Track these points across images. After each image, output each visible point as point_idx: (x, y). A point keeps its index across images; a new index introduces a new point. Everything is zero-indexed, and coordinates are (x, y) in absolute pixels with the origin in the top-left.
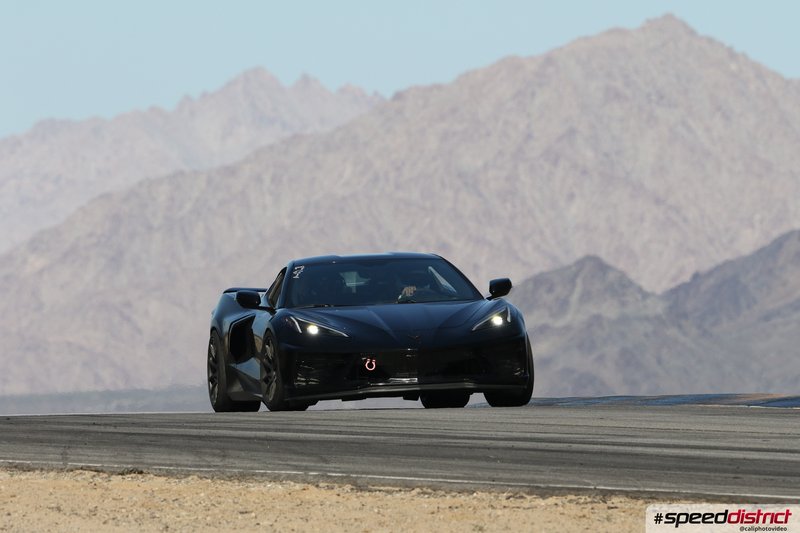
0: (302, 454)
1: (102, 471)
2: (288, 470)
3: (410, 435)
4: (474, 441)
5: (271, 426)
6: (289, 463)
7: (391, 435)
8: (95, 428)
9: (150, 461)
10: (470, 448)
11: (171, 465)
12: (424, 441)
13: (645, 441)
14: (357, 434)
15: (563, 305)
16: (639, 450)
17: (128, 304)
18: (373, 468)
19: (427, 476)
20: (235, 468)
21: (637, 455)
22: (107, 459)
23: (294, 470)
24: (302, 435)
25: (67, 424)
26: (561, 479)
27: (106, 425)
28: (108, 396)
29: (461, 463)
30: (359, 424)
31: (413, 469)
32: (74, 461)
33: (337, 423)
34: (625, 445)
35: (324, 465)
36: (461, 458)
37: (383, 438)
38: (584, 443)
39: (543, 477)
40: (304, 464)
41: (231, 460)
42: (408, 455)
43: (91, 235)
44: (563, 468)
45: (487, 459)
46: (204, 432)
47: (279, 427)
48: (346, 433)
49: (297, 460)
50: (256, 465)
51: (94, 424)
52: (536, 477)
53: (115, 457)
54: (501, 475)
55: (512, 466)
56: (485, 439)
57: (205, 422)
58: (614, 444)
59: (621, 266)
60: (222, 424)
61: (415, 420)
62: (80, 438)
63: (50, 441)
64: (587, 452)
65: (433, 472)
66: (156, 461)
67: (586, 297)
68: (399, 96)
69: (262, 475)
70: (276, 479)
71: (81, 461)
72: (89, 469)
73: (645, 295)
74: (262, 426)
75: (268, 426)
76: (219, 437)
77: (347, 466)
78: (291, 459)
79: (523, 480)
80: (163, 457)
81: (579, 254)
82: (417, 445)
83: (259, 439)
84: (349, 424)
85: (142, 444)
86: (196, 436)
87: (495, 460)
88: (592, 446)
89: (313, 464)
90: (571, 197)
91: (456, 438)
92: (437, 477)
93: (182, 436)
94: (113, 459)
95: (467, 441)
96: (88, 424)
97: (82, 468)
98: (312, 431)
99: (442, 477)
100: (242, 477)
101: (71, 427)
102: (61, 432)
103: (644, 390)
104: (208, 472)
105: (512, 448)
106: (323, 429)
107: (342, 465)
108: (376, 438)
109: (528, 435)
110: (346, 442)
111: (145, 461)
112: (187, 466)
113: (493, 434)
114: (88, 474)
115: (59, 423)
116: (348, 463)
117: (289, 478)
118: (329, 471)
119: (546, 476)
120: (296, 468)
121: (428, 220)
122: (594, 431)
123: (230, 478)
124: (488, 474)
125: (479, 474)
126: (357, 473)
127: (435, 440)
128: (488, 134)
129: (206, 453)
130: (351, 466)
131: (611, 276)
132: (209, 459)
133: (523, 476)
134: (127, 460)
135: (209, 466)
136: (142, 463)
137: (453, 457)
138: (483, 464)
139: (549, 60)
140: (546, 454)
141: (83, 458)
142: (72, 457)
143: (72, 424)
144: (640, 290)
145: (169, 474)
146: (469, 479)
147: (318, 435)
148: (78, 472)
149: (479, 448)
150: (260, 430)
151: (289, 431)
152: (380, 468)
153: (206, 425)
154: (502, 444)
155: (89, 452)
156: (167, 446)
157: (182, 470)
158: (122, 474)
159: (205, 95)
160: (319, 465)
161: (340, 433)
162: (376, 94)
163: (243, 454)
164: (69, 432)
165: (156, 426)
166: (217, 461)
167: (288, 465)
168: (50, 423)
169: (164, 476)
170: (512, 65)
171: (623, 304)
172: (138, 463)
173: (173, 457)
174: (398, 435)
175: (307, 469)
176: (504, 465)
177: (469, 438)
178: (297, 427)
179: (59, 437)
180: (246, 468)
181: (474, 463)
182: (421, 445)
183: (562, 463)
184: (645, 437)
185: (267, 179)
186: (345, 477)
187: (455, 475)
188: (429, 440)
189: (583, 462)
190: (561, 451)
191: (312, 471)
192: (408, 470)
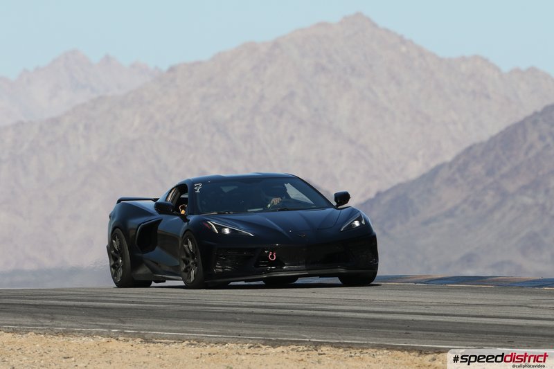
0: (107, 317)
2: (98, 328)
3: (181, 304)
4: (226, 308)
5: (85, 298)
6: (97, 323)
7: (169, 304)
10: (223, 313)
11: (16, 325)
12: (191, 308)
13: (344, 308)
14: (144, 303)
16: (340, 314)
18: (156, 327)
19: (193, 333)
20: (60, 327)
21: (338, 317)
23: (101, 328)
24: (107, 304)
26: (286, 334)
29: (216, 323)
30: (146, 297)
31: (184, 328)
33: (130, 296)
34: (330, 310)
35: (122, 325)
36: (217, 320)
37: (162, 306)
38: (302, 309)
39: (274, 333)
40: (109, 324)
41: (57, 322)
42: (180, 318)
44: (287, 327)
45: (235, 320)
46: (38, 302)
47: (90, 299)
48: (137, 303)
49: (104, 322)
50: (75, 325)
52: (269, 333)
54: (244, 332)
55: (252, 325)
56: (233, 306)
58: (323, 310)
60: (51, 297)
64: (304, 316)
65: (197, 330)
66: (5, 322)
68: (172, 69)
69: (79, 332)
70: (88, 334)
74: (79, 298)
75: (82, 298)
76: (48, 305)
77: (137, 325)
78: (99, 321)
79: (260, 335)
80: (11, 319)
82: (185, 311)
83: (77, 307)
84: (139, 296)
86: (33, 305)
87: (240, 321)
88: (307, 311)
89: (114, 324)
90: (292, 139)
91: (214, 306)
92: (200, 333)
93: (24, 304)
95: (221, 308)
98: (113, 302)
99: (204, 333)
100: (65, 333)
104: (42, 330)
105: (252, 313)
106: (121, 300)
107: (134, 325)
108: (158, 306)
109: (263, 304)
110: (137, 309)
112: (26, 325)
113: (239, 303)
116: (138, 323)
117: (98, 333)
118: (126, 329)
119: (275, 332)
120: (103, 327)
121: (192, 156)
122: (308, 301)
123: (57, 334)
124: (235, 331)
125: (229, 331)
126: (145, 330)
127: (198, 308)
128: (234, 96)
129: (40, 317)
130: (140, 326)
132: (42, 321)
133: (260, 332)
135: (42, 326)
137: (211, 319)
138: (232, 324)
139: (276, 44)
140: (276, 317)
145: (14, 331)
146: (223, 334)
147: (118, 304)
149: (229, 313)
150: (77, 300)
151: (97, 301)
152: (161, 327)
153: (41, 297)
154: (245, 310)
156: (13, 312)
157: (24, 329)
159: (37, 69)
160: (119, 325)
161: (133, 302)
162: (156, 68)
163: (66, 317)
165: (6, 298)
166: (48, 322)
167: (97, 325)
169: (11, 332)
170: (251, 48)
173: (17, 319)
174: (172, 304)
175: (110, 327)
176: (246, 325)
177: (223, 306)
178: (103, 299)
180: (68, 327)
181: (226, 323)
182: (189, 311)
183: (287, 323)
184: (343, 305)
185: (81, 127)
186: (137, 333)
187: (213, 331)
188: (194, 308)
189: (301, 322)
190: (286, 315)
191: (114, 329)
192: (180, 328)
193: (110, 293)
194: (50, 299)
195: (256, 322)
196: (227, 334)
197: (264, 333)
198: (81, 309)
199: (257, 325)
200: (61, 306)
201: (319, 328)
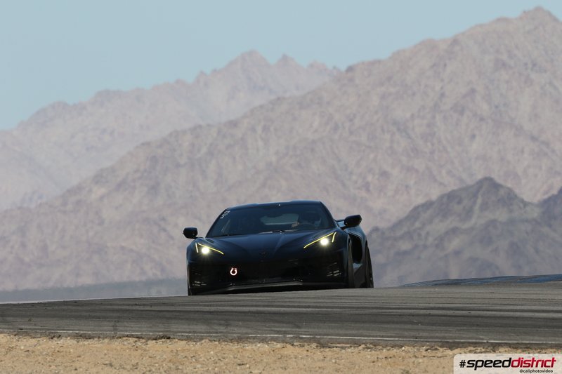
0: (283, 322)
1: (142, 338)
2: (272, 334)
3: (358, 308)
4: (403, 311)
5: (260, 303)
6: (273, 329)
7: (344, 307)
8: (137, 307)
9: (175, 330)
10: (400, 315)
11: (190, 332)
12: (367, 311)
13: (523, 308)
14: (320, 307)
15: (469, 213)
16: (518, 314)
17: (163, 219)
18: (331, 331)
19: (370, 336)
20: (235, 333)
21: (517, 318)
22: (145, 329)
23: (276, 334)
24: (282, 309)
25: (118, 305)
26: (464, 336)
27: (144, 305)
28: (149, 284)
29: (393, 326)
30: (323, 301)
31: (360, 332)
32: (122, 331)
33: (306, 300)
34: (508, 311)
35: (297, 330)
36: (393, 322)
37: (338, 310)
38: (479, 310)
39: (451, 335)
40: (284, 329)
41: (232, 328)
42: (356, 322)
43: (137, 171)
44: (465, 328)
45: (412, 323)
46: (213, 309)
47: (266, 304)
48: (313, 307)
49: (278, 327)
50: (250, 331)
51: (136, 305)
52: (446, 335)
53: (150, 327)
54: (421, 334)
55: (429, 328)
56: (410, 309)
57: (214, 302)
58: (501, 310)
59: (509, 185)
60: (226, 303)
61: (361, 296)
62: (125, 315)
63: (105, 318)
64: (482, 317)
65: (374, 333)
66: (179, 330)
67: (484, 207)
68: (350, 69)
69: (254, 338)
70: (263, 340)
71: (126, 331)
72: (132, 336)
73: (525, 204)
74: (254, 303)
75: (258, 303)
76: (224, 312)
77: (313, 330)
78: (274, 326)
79: (437, 337)
80: (185, 327)
81: (479, 177)
82: (362, 314)
83: (252, 312)
85: (171, 318)
86: (207, 312)
87: (417, 324)
88: (485, 312)
89: (289, 329)
90: (473, 137)
91: (391, 309)
92: (376, 336)
93: (198, 311)
94: (149, 329)
95: (399, 311)
96: (132, 305)
97: (127, 336)
98: (289, 307)
99: (380, 336)
100: (240, 340)
101: (120, 307)
102: (113, 311)
103: (526, 272)
104: (216, 337)
105: (429, 315)
106: (296, 304)
107: (310, 330)
108: (334, 310)
109: (441, 305)
110: (313, 314)
111: (172, 330)
112: (200, 333)
113: (416, 305)
114: (132, 340)
115: (111, 305)
116: (314, 328)
117: (273, 339)
118: (301, 334)
119: (452, 334)
120: (278, 332)
121: (372, 156)
122: (487, 301)
123: (232, 341)
124: (412, 333)
125: (406, 333)
126: (320, 335)
127: (375, 311)
128: (414, 94)
129: (215, 323)
130: (316, 330)
131: (502, 192)
132: (216, 327)
133: (437, 335)
134: (159, 330)
135: (217, 333)
136: (170, 331)
137: (388, 323)
138: (409, 326)
139: (455, 41)
140: (453, 318)
141: (128, 329)
142: (121, 328)
143: (121, 305)
144: (522, 201)
145: (188, 339)
146: (399, 337)
147: (293, 309)
148: (125, 338)
149: (405, 315)
150: (252, 306)
151: (273, 306)
152: (337, 331)
154: (422, 312)
155: (132, 324)
156: (187, 319)
157: (198, 336)
158: (156, 339)
159: (215, 71)
160: (294, 330)
161: (309, 307)
162: (334, 68)
163: (240, 323)
164: (118, 311)
165: (179, 305)
166: (222, 329)
167: (272, 330)
168: (105, 305)
169: (185, 340)
170: (430, 45)
171: (511, 211)
172: (167, 331)
173: (191, 327)
174: (349, 307)
175: (285, 333)
176: (424, 327)
177: (399, 309)
179: (111, 314)
180: (242, 333)
181: (403, 326)
182: (365, 314)
183: (465, 325)
184: (522, 305)
185: (259, 129)
186: (313, 338)
187: (389, 335)
188: (371, 311)
189: (479, 323)
190: (464, 316)
191: (289, 334)
192: (356, 332)
193: (286, 298)
194: (224, 306)
195: (433, 324)
196: (404, 337)
197: (442, 335)
198: (257, 315)
199: (434, 327)
200: (236, 312)
201: (497, 328)
